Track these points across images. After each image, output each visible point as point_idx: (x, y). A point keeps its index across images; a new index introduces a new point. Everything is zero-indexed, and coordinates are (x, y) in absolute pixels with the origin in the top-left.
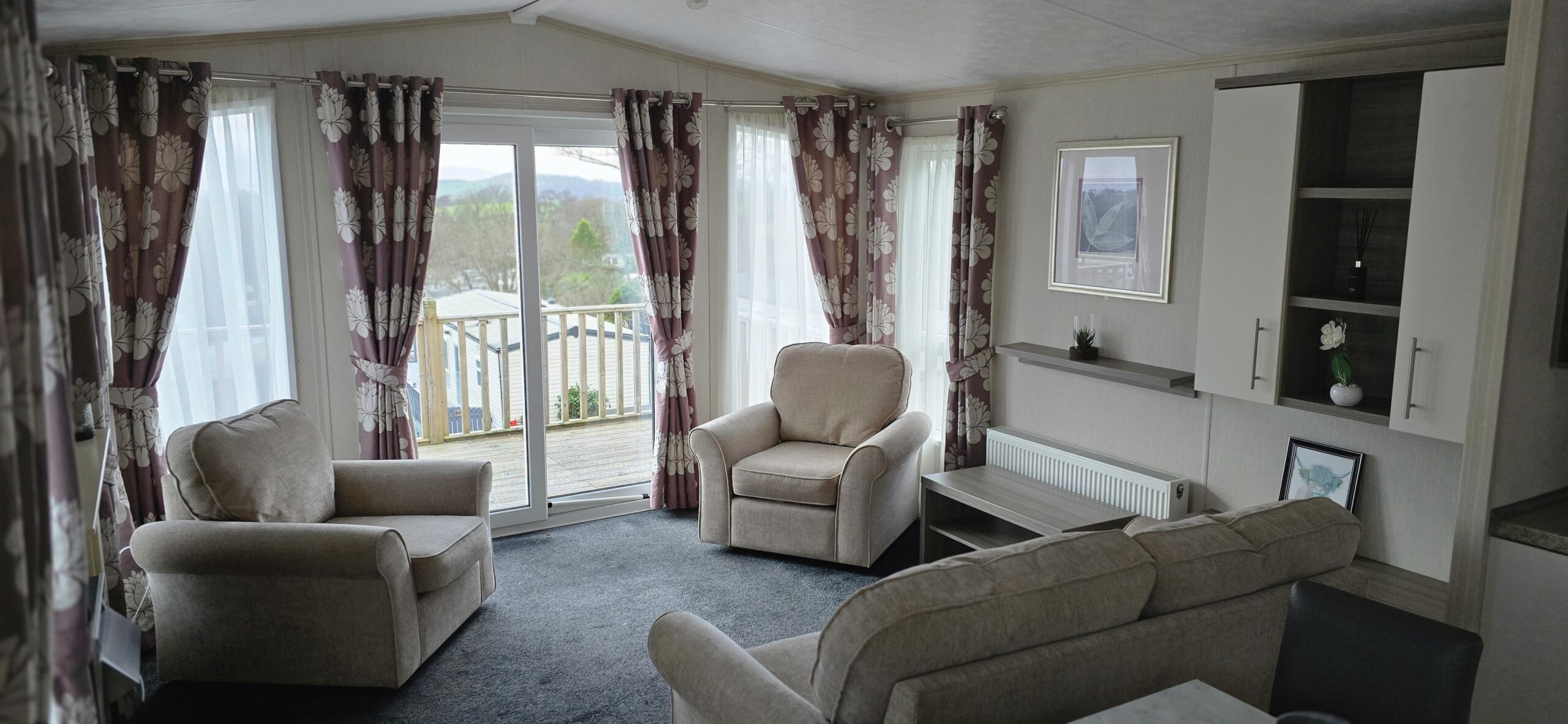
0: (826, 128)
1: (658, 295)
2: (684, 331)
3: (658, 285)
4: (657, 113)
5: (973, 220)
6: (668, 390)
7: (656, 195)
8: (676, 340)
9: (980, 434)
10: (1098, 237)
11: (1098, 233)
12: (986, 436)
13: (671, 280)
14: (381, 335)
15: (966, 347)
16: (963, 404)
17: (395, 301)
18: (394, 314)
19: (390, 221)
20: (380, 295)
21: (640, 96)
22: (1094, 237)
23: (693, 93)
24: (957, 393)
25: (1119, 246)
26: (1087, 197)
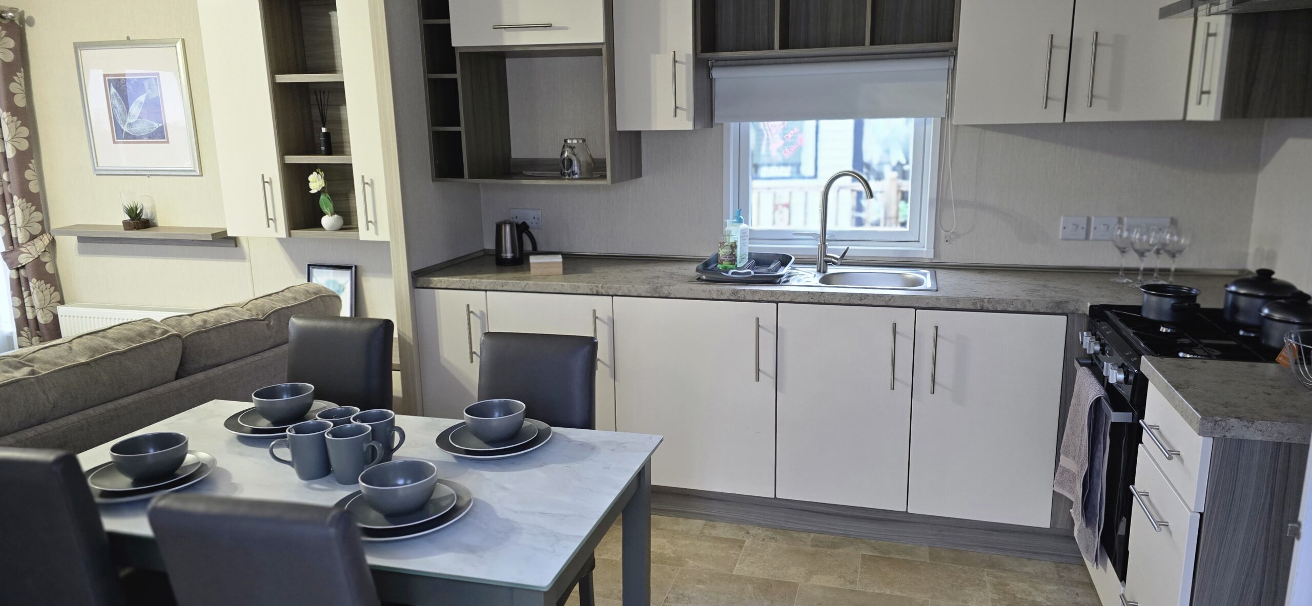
9: (51, 314)
10: (131, 125)
11: (129, 121)
12: (57, 315)
15: (19, 236)
16: (28, 288)
22: (126, 125)
25: (150, 131)
26: (113, 90)
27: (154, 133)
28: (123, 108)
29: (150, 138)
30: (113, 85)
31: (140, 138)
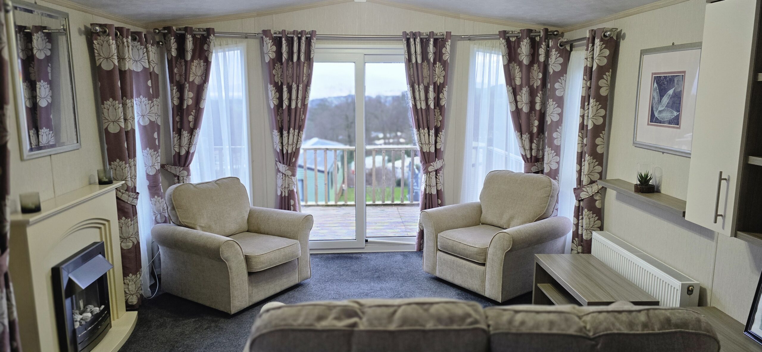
0: (524, 48)
1: (421, 139)
2: (437, 159)
3: (421, 134)
4: (424, 43)
5: (591, 101)
6: (425, 189)
7: (422, 87)
8: (431, 164)
9: (590, 234)
10: (660, 112)
11: (660, 109)
12: (592, 236)
13: (429, 132)
14: (285, 152)
15: (585, 180)
16: (582, 214)
17: (291, 135)
18: (290, 142)
19: (290, 99)
20: (285, 133)
21: (414, 35)
22: (658, 111)
23: (446, 32)
24: (579, 207)
25: (671, 118)
26: (656, 85)
27: (673, 120)
28: (658, 99)
29: (670, 123)
30: (656, 81)
31: (664, 122)
